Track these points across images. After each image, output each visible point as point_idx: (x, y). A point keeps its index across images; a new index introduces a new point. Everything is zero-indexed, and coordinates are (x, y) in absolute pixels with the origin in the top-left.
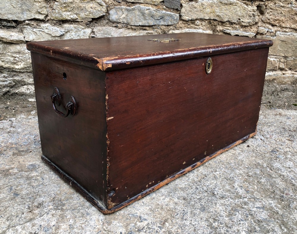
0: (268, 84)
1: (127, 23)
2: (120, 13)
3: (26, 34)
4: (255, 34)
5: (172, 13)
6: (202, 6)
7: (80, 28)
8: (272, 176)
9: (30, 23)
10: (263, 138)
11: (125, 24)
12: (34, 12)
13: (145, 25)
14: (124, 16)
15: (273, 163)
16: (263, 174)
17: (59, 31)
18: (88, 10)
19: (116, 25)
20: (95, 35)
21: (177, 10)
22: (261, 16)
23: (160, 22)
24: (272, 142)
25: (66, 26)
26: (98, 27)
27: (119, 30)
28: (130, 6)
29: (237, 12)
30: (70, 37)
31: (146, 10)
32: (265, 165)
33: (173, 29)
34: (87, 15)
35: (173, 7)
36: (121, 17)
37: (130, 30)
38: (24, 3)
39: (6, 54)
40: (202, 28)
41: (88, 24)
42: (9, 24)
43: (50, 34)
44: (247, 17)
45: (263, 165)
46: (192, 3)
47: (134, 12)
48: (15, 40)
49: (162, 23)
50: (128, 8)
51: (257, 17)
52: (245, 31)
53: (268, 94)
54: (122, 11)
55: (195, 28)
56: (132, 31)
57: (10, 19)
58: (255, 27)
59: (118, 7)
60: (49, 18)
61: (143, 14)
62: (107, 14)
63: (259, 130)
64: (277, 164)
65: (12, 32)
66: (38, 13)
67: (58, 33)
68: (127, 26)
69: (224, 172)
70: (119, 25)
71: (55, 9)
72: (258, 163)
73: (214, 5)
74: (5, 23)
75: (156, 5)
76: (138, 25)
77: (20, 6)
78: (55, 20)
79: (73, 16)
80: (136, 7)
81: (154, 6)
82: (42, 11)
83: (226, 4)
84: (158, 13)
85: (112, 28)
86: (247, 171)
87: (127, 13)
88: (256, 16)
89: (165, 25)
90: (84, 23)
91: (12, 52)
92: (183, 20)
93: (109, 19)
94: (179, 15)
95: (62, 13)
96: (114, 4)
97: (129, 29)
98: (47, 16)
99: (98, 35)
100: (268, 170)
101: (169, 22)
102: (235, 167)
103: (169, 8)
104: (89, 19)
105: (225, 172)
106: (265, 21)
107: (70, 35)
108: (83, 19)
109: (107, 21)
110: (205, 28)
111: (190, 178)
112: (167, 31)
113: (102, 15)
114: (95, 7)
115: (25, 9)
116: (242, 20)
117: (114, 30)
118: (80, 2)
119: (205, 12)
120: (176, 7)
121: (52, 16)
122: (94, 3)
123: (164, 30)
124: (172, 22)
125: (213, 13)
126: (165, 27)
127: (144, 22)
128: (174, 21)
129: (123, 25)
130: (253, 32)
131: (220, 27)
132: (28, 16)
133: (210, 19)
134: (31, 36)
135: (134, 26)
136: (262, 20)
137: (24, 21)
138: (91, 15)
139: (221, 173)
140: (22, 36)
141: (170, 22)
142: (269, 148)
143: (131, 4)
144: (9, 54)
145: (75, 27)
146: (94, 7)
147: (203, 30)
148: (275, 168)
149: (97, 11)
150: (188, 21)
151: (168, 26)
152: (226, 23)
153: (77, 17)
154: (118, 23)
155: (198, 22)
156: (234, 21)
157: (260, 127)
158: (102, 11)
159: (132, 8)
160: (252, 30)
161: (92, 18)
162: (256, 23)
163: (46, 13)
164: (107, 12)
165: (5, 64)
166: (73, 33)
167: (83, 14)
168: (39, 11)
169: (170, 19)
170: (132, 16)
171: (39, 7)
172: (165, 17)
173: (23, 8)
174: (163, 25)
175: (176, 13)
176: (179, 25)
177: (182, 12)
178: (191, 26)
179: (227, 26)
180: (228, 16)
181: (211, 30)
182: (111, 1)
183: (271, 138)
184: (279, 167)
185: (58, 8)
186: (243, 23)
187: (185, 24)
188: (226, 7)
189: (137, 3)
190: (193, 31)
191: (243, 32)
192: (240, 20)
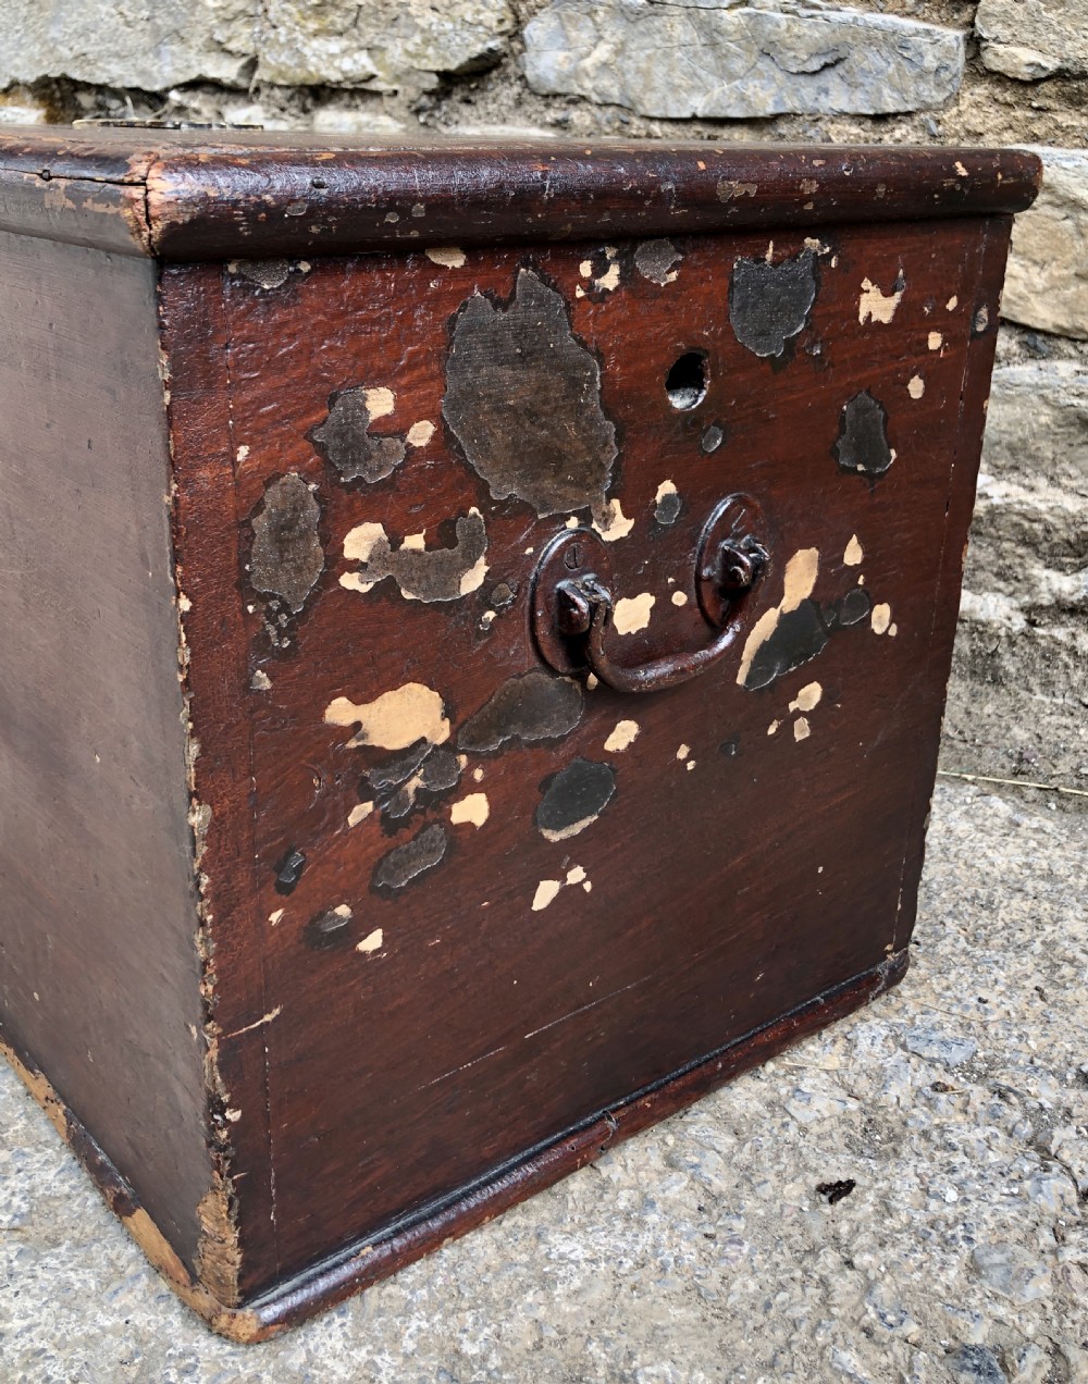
1: (627, 104)
2: (583, 35)
5: (910, 24)
9: (186, 102)
11: (611, 110)
12: (200, 43)
13: (723, 113)
14: (603, 52)
18: (418, 21)
19: (560, 115)
23: (826, 91)
31: (731, 6)
34: (416, 56)
36: (588, 63)
41: (423, 109)
47: (658, 23)
49: (839, 98)
54: (594, 21)
57: (118, 85)
60: (261, 74)
61: (712, 37)
62: (514, 44)
66: (215, 46)
68: (623, 118)
70: (574, 115)
71: (274, 23)
76: (686, 114)
77: (147, 14)
78: (280, 87)
79: (355, 62)
82: (229, 39)
84: (802, 28)
85: (541, 133)
87: (620, 36)
89: (858, 118)
90: (401, 103)
92: (991, 73)
93: (524, 76)
94: (961, 34)
95: (304, 44)
98: (253, 65)
101: (886, 91)
104: (426, 76)
108: (398, 78)
109: (517, 90)
113: (479, 49)
115: (165, 29)
121: (265, 65)
124: (902, 91)
126: (855, 130)
127: (717, 91)
128: (922, 86)
129: (599, 114)
132: (180, 64)
135: (663, 120)
137: (167, 92)
138: (430, 51)
141: (894, 88)
149: (458, 27)
150: (1036, 82)
151: (880, 118)
153: (376, 64)
154: (578, 100)
158: (480, 23)
161: (438, 73)
163: (249, 48)
164: (514, 30)
167: (399, 51)
168: (218, 36)
169: (891, 69)
170: (648, 52)
171: (218, 17)
172: (856, 56)
173: (159, 21)
174: (843, 114)
175: (945, 23)
176: (960, 114)
177: (989, 9)
178: (1058, 127)
185: (289, 14)
187: (1009, 105)
190: (1066, 165)
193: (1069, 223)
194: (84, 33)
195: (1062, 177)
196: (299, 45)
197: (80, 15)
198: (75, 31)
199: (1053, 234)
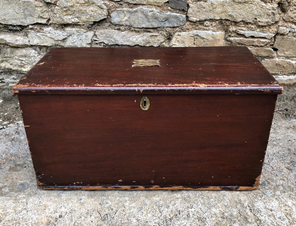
0: (288, 88)
1: (130, 26)
2: (122, 16)
3: (30, 38)
4: (274, 35)
5: (178, 15)
6: (212, 6)
7: (82, 32)
8: (248, 220)
9: (33, 27)
11: (127, 27)
12: (37, 17)
13: (149, 27)
14: (126, 18)
15: (256, 202)
16: (240, 216)
17: (62, 35)
18: (89, 13)
19: (118, 28)
20: (98, 38)
21: (183, 10)
22: (282, 15)
23: (165, 24)
24: (268, 170)
25: (68, 29)
26: (100, 30)
27: (122, 32)
28: (132, 8)
29: (253, 11)
30: (73, 40)
31: (150, 12)
32: (246, 204)
33: (180, 31)
34: (88, 19)
35: (178, 8)
36: (123, 20)
37: (134, 33)
38: (26, 8)
39: (14, 57)
40: (212, 29)
41: (90, 27)
42: (15, 28)
43: (52, 38)
44: (265, 16)
46: (200, 3)
47: (136, 14)
48: (20, 45)
49: (167, 24)
50: (130, 10)
51: (278, 15)
52: (262, 31)
54: (124, 13)
55: (204, 30)
56: (136, 33)
57: (15, 25)
58: (275, 27)
59: (120, 9)
60: (50, 22)
61: (146, 16)
62: (108, 17)
64: (260, 203)
65: (18, 36)
66: (40, 17)
67: (61, 37)
68: (130, 28)
69: (200, 209)
70: (121, 28)
71: (56, 13)
72: (240, 200)
73: (225, 4)
74: (11, 27)
75: (160, 6)
76: (142, 27)
77: (22, 11)
78: (56, 24)
79: (75, 20)
80: (138, 9)
81: (157, 7)
82: (43, 16)
83: (240, 3)
84: (162, 15)
85: (114, 31)
86: (223, 210)
87: (129, 15)
88: (276, 14)
89: (171, 27)
90: (86, 27)
91: (19, 56)
92: (190, 21)
93: (111, 22)
94: (185, 16)
95: (63, 17)
96: (115, 6)
97: (132, 31)
98: (49, 20)
99: (100, 38)
101: (175, 24)
102: (213, 203)
103: (174, 9)
104: (91, 22)
105: (201, 209)
106: (287, 20)
108: (84, 22)
109: (109, 24)
110: (216, 29)
111: (163, 215)
112: (173, 33)
113: (103, 18)
114: (96, 11)
115: (27, 14)
116: (258, 19)
117: (116, 33)
118: (80, 5)
119: (215, 12)
120: (182, 8)
121: (54, 21)
122: (94, 6)
123: (169, 32)
124: (178, 24)
125: (224, 12)
126: (170, 29)
127: (147, 24)
128: (180, 23)
129: (125, 27)
130: (272, 32)
131: (233, 27)
132: (31, 20)
133: (221, 19)
134: (36, 40)
135: (137, 28)
136: (283, 19)
137: (28, 26)
138: (92, 18)
139: (196, 211)
140: (27, 40)
141: (176, 23)
143: (133, 5)
144: (16, 57)
145: (77, 31)
146: (95, 10)
147: (214, 31)
148: (255, 209)
149: (98, 14)
150: (196, 22)
151: (174, 27)
152: (240, 23)
153: (79, 20)
154: (121, 25)
155: (207, 23)
156: (249, 21)
158: (103, 14)
159: (135, 10)
160: (271, 30)
161: (93, 22)
162: (276, 22)
163: (48, 17)
164: (109, 15)
165: (14, 67)
167: (84, 18)
168: (41, 15)
169: (176, 21)
170: (134, 18)
171: (41, 12)
172: (170, 19)
173: (26, 13)
174: (168, 27)
175: (183, 14)
176: (186, 26)
177: (189, 12)
178: (199, 28)
179: (241, 26)
180: (242, 16)
181: (222, 30)
182: (112, 3)
183: (268, 163)
184: (260, 208)
185: (59, 12)
186: (260, 23)
187: (192, 25)
188: (240, 6)
189: (140, 4)
190: (202, 33)
191: (260, 33)
192: (257, 19)
193: (202, 40)
194: (5, 15)
195: (201, 35)
197: (4, 11)
198: (2, 15)
199: (200, 42)
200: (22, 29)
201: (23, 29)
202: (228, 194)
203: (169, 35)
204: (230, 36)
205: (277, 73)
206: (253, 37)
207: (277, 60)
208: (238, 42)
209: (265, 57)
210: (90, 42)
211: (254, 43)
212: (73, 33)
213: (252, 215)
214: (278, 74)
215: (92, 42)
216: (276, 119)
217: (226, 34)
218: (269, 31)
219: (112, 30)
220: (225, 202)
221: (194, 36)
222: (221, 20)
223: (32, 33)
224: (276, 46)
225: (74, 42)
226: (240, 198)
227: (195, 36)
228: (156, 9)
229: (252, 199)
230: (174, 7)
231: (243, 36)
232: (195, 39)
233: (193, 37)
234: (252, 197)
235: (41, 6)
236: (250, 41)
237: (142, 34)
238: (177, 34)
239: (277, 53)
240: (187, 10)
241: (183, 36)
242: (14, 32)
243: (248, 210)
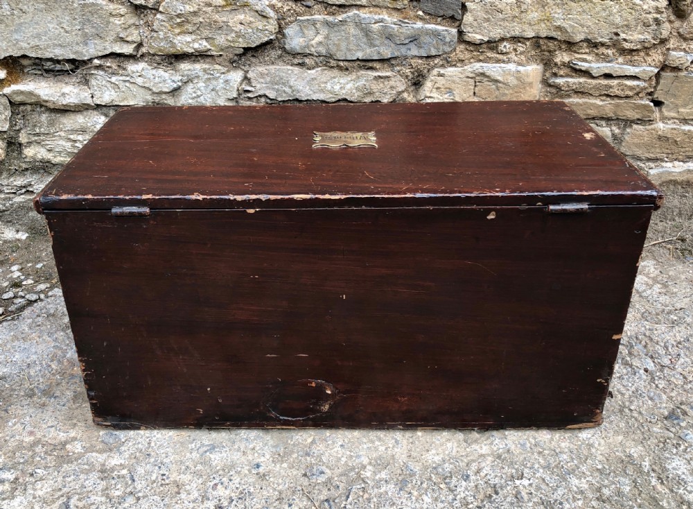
0: (683, 190)
1: (328, 55)
2: (310, 32)
3: (96, 88)
4: (656, 70)
5: (440, 28)
6: (519, 7)
7: (216, 72)
8: (661, 503)
9: (102, 63)
10: (650, 365)
11: (322, 58)
12: (111, 38)
13: (371, 58)
14: (319, 38)
15: (668, 458)
16: (639, 495)
17: (169, 81)
18: (234, 28)
19: (300, 61)
20: (252, 86)
21: (453, 18)
22: (677, 24)
23: (410, 49)
24: (675, 381)
25: (185, 66)
26: (258, 68)
27: (309, 72)
28: (334, 14)
29: (612, 17)
30: (195, 92)
31: (375, 23)
32: (646, 465)
33: (442, 66)
34: (233, 42)
35: (441, 13)
36: (313, 42)
37: (336, 72)
38: (88, 20)
39: (56, 134)
40: (516, 59)
41: (235, 61)
42: (58, 67)
43: (148, 88)
44: (639, 28)
45: (640, 465)
46: (492, 1)
47: (343, 28)
48: (71, 104)
49: (414, 51)
50: (330, 18)
51: (667, 25)
52: (630, 63)
53: (680, 214)
54: (316, 28)
55: (498, 61)
56: (340, 72)
57: (60, 58)
58: (659, 51)
59: (306, 18)
60: (144, 50)
61: (367, 33)
62: (279, 36)
63: (645, 335)
64: (679, 463)
65: (66, 83)
66: (119, 40)
67: (167, 85)
68: (329, 61)
69: (541, 481)
70: (307, 61)
71: (157, 30)
72: (630, 456)
73: (548, 1)
74: (48, 65)
75: (398, 10)
76: (355, 59)
77: (79, 27)
78: (158, 55)
79: (200, 44)
80: (349, 17)
81: (393, 12)
82: (127, 36)
85: (291, 68)
86: (597, 482)
87: (326, 32)
88: (664, 22)
89: (421, 57)
90: (226, 60)
91: (68, 130)
92: (466, 41)
93: (284, 47)
94: (456, 30)
95: (174, 39)
96: (295, 11)
97: (332, 67)
98: (140, 45)
99: (258, 86)
100: (654, 481)
101: (432, 49)
102: (569, 464)
103: (433, 16)
104: (237, 49)
105: (544, 480)
106: (688, 36)
107: (195, 89)
108: (222, 50)
109: (280, 52)
110: (524, 59)
111: (458, 497)
112: (425, 71)
113: (266, 39)
114: (251, 22)
115: (90, 34)
116: (623, 36)
117: (295, 72)
118: (215, 11)
119: (524, 20)
120: (450, 13)
121: (151, 47)
122: (247, 11)
123: (418, 69)
124: (438, 49)
125: (546, 21)
126: (420, 61)
127: (368, 51)
128: (445, 47)
129: (317, 60)
130: (653, 64)
131: (564, 54)
132: (98, 48)
133: (537, 37)
134: (108, 93)
135: (343, 60)
136: (678, 33)
137: (91, 60)
138: (240, 40)
139: (534, 485)
140: (86, 94)
141: (435, 48)
142: (664, 405)
143: (337, 9)
144: (62, 134)
145: (205, 70)
146: (248, 22)
147: (519, 64)
148: (671, 476)
149: (255, 31)
150: (481, 44)
151: (428, 57)
152: (581, 44)
153: (210, 44)
154: (306, 55)
155: (506, 46)
156: (601, 40)
157: (647, 327)
158: (267, 30)
159: (340, 18)
160: (649, 59)
161: (244, 48)
162: (663, 41)
163: (138, 39)
164: (280, 31)
165: (55, 157)
166: (201, 84)
167: (223, 39)
168: (121, 35)
169: (435, 42)
170: (339, 38)
171: (121, 28)
172: (422, 38)
173: (87, 31)
174: (416, 56)
175: (451, 26)
176: (456, 54)
177: (466, 23)
178: (488, 57)
179: (581, 51)
180: (585, 28)
181: (538, 62)
182: (288, 5)
183: (672, 366)
184: (681, 474)
185: (165, 27)
186: (627, 44)
187: (472, 51)
188: (582, 5)
189: (352, 5)
190: (493, 69)
191: (625, 67)
192: (619, 35)
193: (494, 86)
194: (38, 36)
195: (492, 73)
196: (171, 39)
197: (35, 28)
198: (32, 36)
199: (489, 90)
200: (75, 67)
201: (77, 68)
202: (597, 443)
203: (416, 74)
204: (555, 75)
205: (658, 156)
206: (608, 76)
207: (662, 128)
208: (574, 88)
209: (633, 122)
210: (235, 96)
211: (611, 90)
212: (196, 75)
213: (667, 491)
214: (661, 159)
215: (239, 94)
216: (660, 260)
217: (545, 70)
218: (646, 62)
219: (285, 67)
220: (597, 461)
221: (474, 75)
222: (536, 39)
223: (99, 77)
224: (659, 95)
225: (198, 96)
226: (627, 450)
227: (478, 76)
228: (390, 15)
229: (656, 452)
230: (432, 12)
231: (586, 73)
232: (478, 83)
233: (472, 78)
234: (655, 448)
235: (122, 13)
236: (603, 85)
237: (355, 73)
238: (435, 71)
239: (660, 111)
240: (461, 17)
241: (450, 76)
242: (56, 76)
243: (654, 480)
